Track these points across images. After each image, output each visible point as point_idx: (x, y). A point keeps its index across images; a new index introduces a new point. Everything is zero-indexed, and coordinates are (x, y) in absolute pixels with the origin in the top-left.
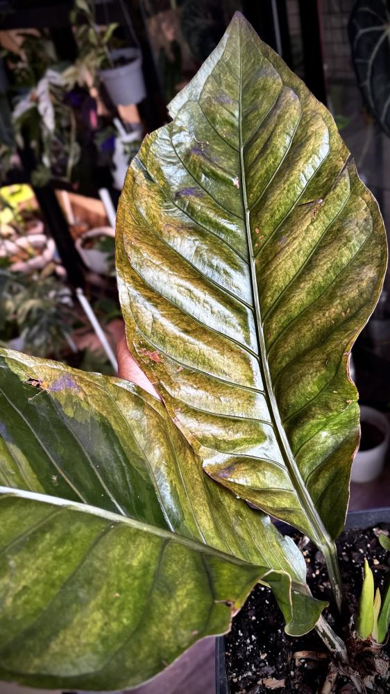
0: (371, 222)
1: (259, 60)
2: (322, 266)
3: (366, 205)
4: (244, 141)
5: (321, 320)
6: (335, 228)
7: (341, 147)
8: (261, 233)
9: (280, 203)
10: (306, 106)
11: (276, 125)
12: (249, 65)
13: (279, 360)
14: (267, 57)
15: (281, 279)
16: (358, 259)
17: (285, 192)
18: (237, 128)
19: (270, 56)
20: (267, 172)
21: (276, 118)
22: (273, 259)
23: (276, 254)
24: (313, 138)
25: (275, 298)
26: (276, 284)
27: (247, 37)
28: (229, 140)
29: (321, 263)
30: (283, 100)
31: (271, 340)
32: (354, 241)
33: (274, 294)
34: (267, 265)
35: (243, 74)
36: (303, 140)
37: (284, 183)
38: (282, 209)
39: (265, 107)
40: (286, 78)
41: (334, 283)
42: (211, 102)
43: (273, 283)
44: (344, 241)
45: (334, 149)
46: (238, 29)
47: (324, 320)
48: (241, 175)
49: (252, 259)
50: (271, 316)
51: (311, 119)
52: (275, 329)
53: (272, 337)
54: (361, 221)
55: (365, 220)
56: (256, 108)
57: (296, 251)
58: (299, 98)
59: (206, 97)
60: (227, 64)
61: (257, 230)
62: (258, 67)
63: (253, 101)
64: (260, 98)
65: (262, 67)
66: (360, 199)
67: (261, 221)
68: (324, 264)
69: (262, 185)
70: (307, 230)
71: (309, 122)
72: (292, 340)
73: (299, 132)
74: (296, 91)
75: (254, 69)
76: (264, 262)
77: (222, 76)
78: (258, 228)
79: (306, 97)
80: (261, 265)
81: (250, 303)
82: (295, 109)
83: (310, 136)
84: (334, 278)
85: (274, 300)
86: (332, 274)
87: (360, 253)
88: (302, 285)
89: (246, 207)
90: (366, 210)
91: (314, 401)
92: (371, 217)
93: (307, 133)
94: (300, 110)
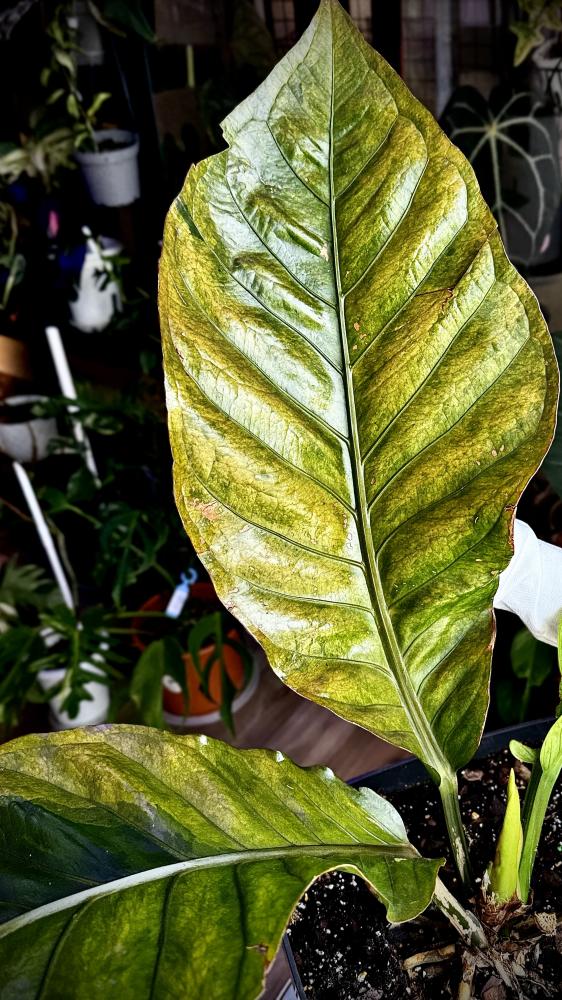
0: (526, 324)
1: (361, 71)
2: (457, 384)
3: (518, 299)
4: (336, 190)
5: (459, 460)
6: (473, 330)
7: (484, 215)
8: (363, 330)
9: (394, 289)
10: (436, 150)
11: (389, 174)
12: (346, 77)
13: (388, 517)
14: (375, 70)
15: (392, 399)
16: (509, 375)
17: (402, 273)
18: (325, 170)
19: (380, 67)
20: (373, 241)
21: (389, 162)
22: (380, 370)
23: (386, 363)
24: (445, 197)
25: (383, 426)
26: (384, 406)
27: (344, 34)
28: (313, 186)
29: (455, 380)
30: (400, 137)
31: (375, 488)
32: (503, 351)
33: (381, 420)
34: (371, 377)
35: (337, 89)
36: (431, 199)
37: (401, 260)
38: (397, 298)
39: (371, 143)
40: (404, 104)
41: (474, 408)
42: (287, 125)
43: (380, 404)
44: (490, 349)
45: (474, 216)
46: (330, 20)
47: (464, 460)
48: (332, 242)
49: (348, 369)
50: (377, 453)
51: (442, 170)
52: (384, 472)
53: (378, 484)
54: (512, 322)
55: (518, 320)
56: (355, 144)
57: (415, 359)
58: (424, 137)
59: (278, 117)
60: (312, 71)
61: (356, 326)
62: (359, 82)
63: (351, 131)
64: (363, 128)
65: (366, 83)
66: (510, 290)
67: (363, 313)
68: (461, 380)
69: (365, 259)
70: (433, 330)
71: (439, 173)
72: (411, 489)
73: (424, 188)
74: (420, 126)
75: (355, 84)
76: (366, 374)
77: (303, 89)
78: (359, 322)
79: (435, 137)
80: (362, 377)
81: (345, 433)
82: (418, 152)
83: (440, 195)
84: (474, 400)
85: (381, 430)
86: (472, 395)
87: (512, 367)
88: (426, 410)
89: (340, 290)
90: (518, 306)
91: (442, 575)
92: (526, 317)
93: (435, 191)
94: (426, 155)
